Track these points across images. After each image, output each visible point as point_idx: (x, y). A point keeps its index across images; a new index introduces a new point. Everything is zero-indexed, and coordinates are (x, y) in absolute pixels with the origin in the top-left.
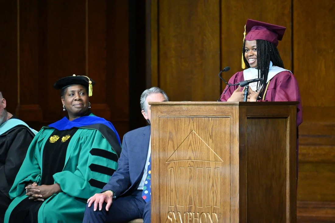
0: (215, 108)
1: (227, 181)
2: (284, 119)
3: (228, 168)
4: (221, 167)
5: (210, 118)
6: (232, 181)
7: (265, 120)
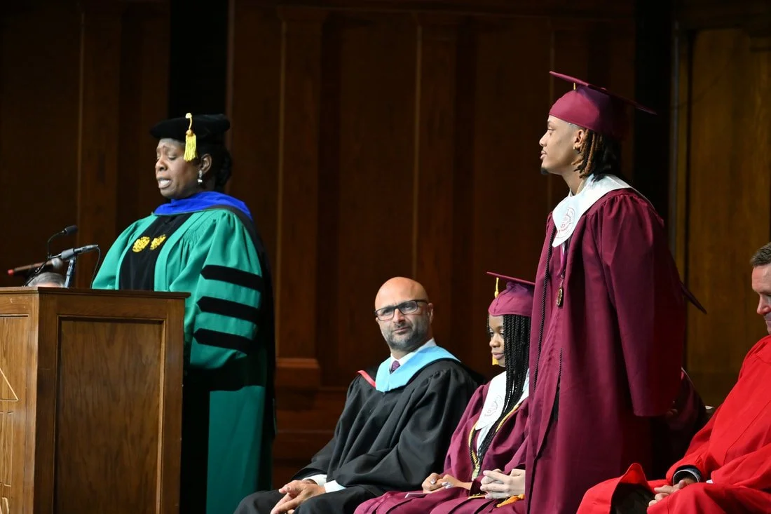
0: (11, 299)
1: (22, 436)
2: (157, 326)
3: (23, 413)
4: (14, 410)
5: (5, 318)
6: (27, 437)
7: (108, 325)
